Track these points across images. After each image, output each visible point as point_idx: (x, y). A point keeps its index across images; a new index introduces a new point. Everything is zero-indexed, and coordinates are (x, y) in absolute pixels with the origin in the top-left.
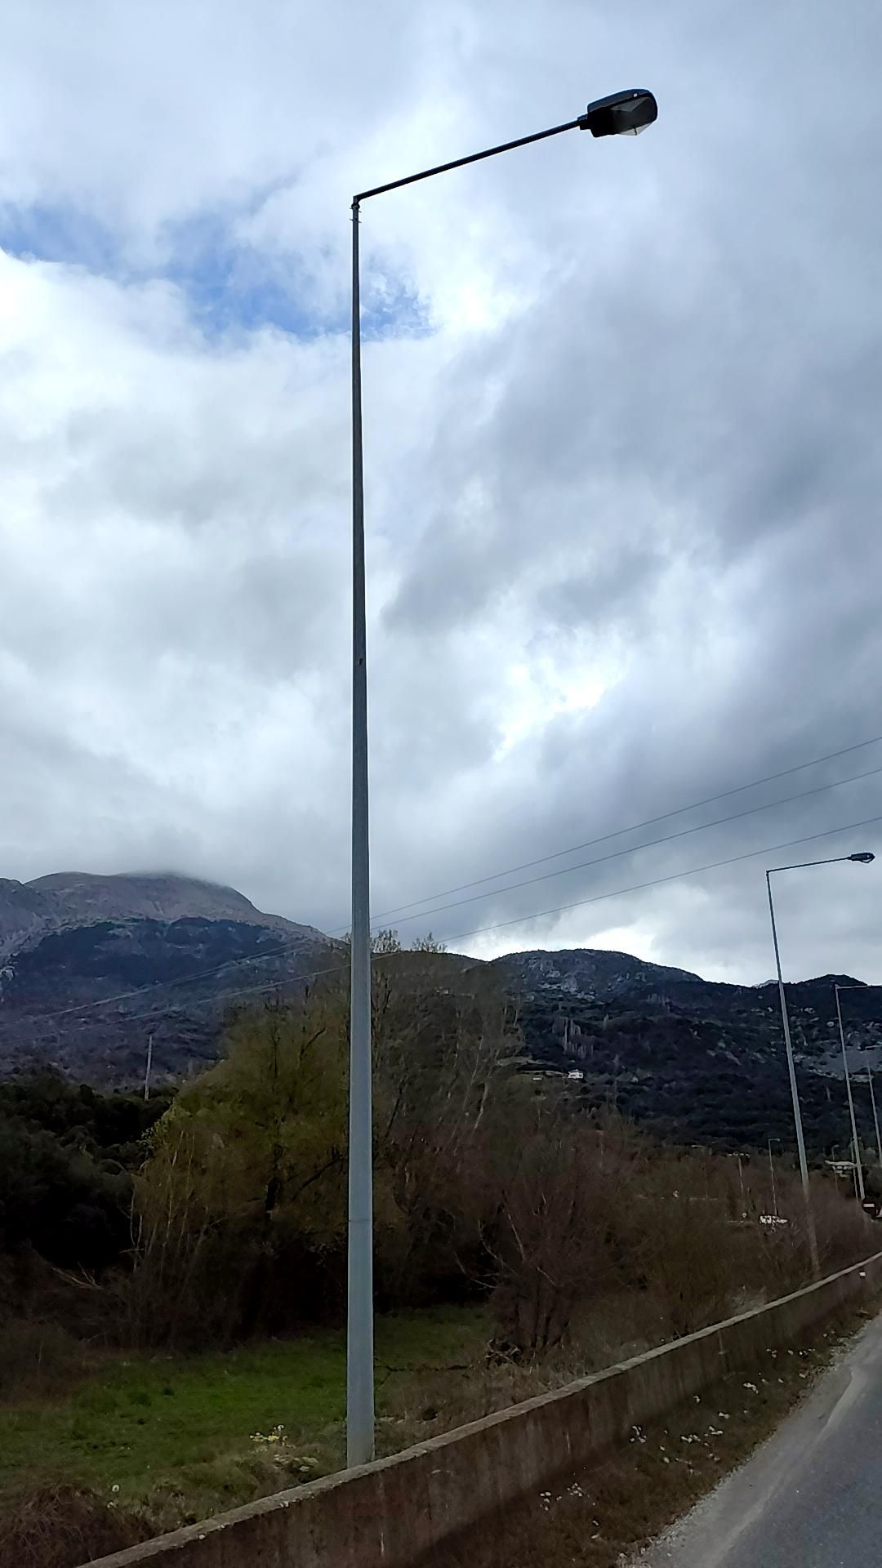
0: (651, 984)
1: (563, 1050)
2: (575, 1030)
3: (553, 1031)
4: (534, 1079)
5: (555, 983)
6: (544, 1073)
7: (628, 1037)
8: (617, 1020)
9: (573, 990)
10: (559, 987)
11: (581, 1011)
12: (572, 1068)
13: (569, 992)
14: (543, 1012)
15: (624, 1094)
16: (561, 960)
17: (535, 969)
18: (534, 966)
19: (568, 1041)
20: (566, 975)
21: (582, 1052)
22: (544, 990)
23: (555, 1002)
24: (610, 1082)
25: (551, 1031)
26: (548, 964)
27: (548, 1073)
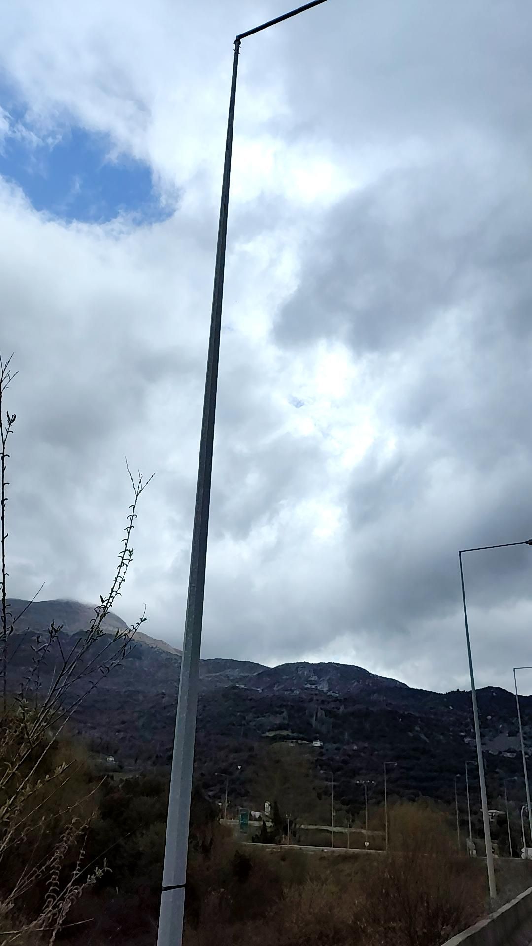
0: (376, 688)
1: (311, 726)
2: (321, 714)
4: (290, 745)
5: (314, 684)
6: (296, 742)
7: (356, 720)
8: (350, 709)
10: (316, 687)
11: (328, 702)
12: (316, 739)
14: (303, 702)
15: (347, 758)
18: (300, 672)
19: (315, 721)
20: (321, 679)
22: (307, 689)
23: (312, 696)
24: (339, 749)
25: (305, 714)
26: (309, 671)
27: (299, 741)
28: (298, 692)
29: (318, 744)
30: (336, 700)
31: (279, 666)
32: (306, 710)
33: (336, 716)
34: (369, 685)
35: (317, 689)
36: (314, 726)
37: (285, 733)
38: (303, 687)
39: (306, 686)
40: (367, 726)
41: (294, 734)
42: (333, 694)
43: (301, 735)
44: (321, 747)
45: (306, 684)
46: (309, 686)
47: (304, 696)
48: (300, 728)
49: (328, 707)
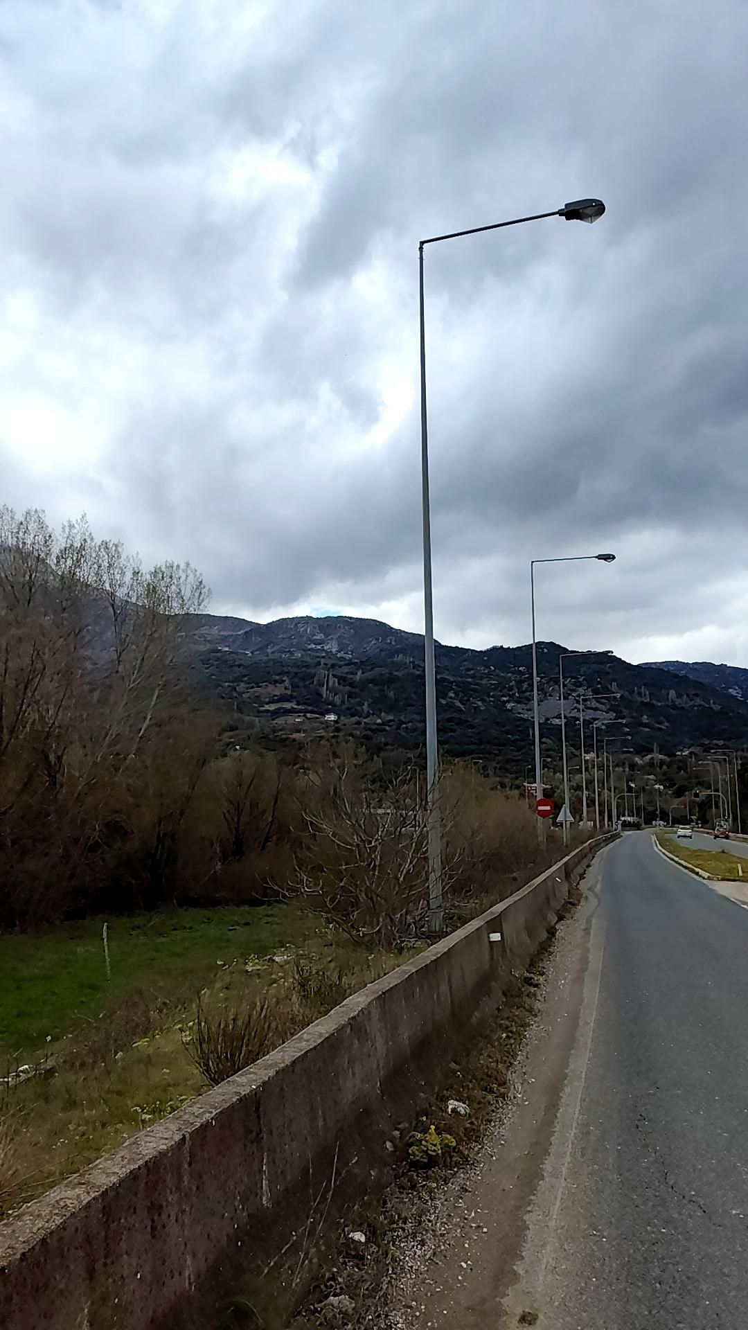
0: (398, 646)
1: (322, 697)
2: (333, 681)
3: (315, 683)
4: (297, 720)
5: (320, 644)
6: (305, 716)
7: (376, 688)
8: (369, 675)
9: (334, 650)
10: (323, 647)
11: (340, 667)
12: (328, 712)
13: (331, 651)
14: (308, 667)
15: (369, 733)
16: (325, 624)
17: (303, 631)
18: (302, 629)
19: (327, 690)
20: (329, 638)
21: (337, 700)
22: (309, 650)
23: (318, 659)
24: (358, 723)
25: (313, 682)
26: (314, 627)
27: (308, 715)
28: (300, 655)
29: (332, 717)
30: (350, 663)
31: (273, 622)
32: (312, 677)
33: (352, 684)
34: (391, 643)
35: (324, 650)
36: (324, 696)
37: (288, 705)
38: (306, 647)
39: (309, 647)
40: (391, 694)
41: (300, 707)
42: (344, 656)
43: (310, 708)
44: (336, 722)
45: (309, 644)
46: (314, 646)
47: (308, 659)
48: (309, 699)
49: (339, 672)
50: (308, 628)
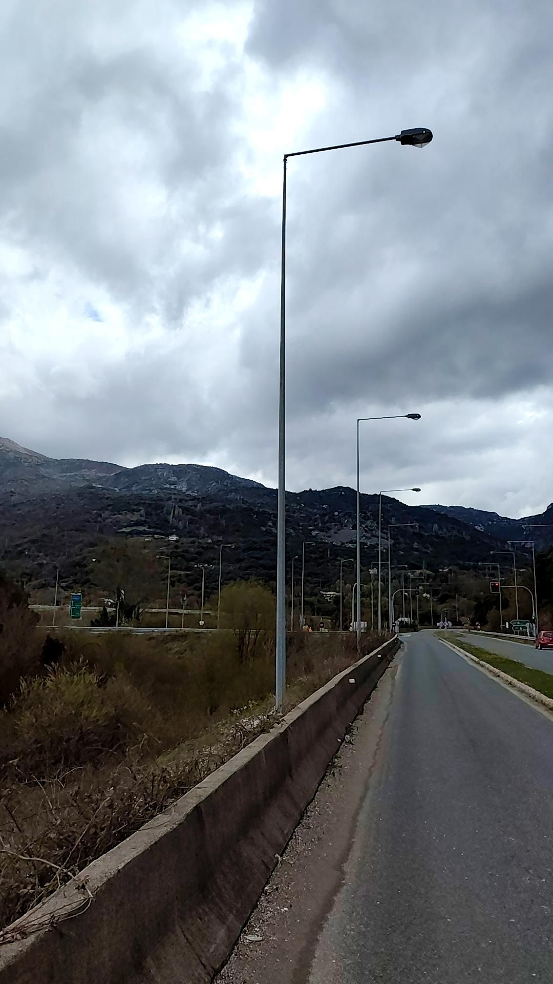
0: (233, 488)
1: (169, 522)
2: (178, 511)
3: (164, 512)
4: (146, 540)
5: (173, 485)
6: (153, 537)
7: (212, 517)
8: (207, 507)
9: (184, 489)
10: (175, 487)
11: (186, 501)
12: (172, 534)
13: (181, 490)
14: (161, 500)
15: (201, 550)
16: (178, 470)
17: (161, 474)
18: (160, 473)
19: (173, 518)
20: (180, 480)
21: (181, 525)
22: (165, 489)
23: (170, 495)
24: (193, 542)
25: (162, 512)
26: (169, 472)
27: (156, 536)
28: (156, 492)
29: (174, 538)
30: (194, 498)
31: (138, 467)
32: (163, 508)
33: (193, 514)
34: (227, 485)
35: (176, 489)
36: (171, 522)
37: (141, 528)
38: (163, 487)
39: (165, 486)
40: (223, 522)
41: (151, 530)
42: (191, 494)
43: (158, 531)
44: (177, 541)
46: (169, 486)
47: (162, 495)
48: (157, 524)
49: (185, 505)
50: (164, 472)
